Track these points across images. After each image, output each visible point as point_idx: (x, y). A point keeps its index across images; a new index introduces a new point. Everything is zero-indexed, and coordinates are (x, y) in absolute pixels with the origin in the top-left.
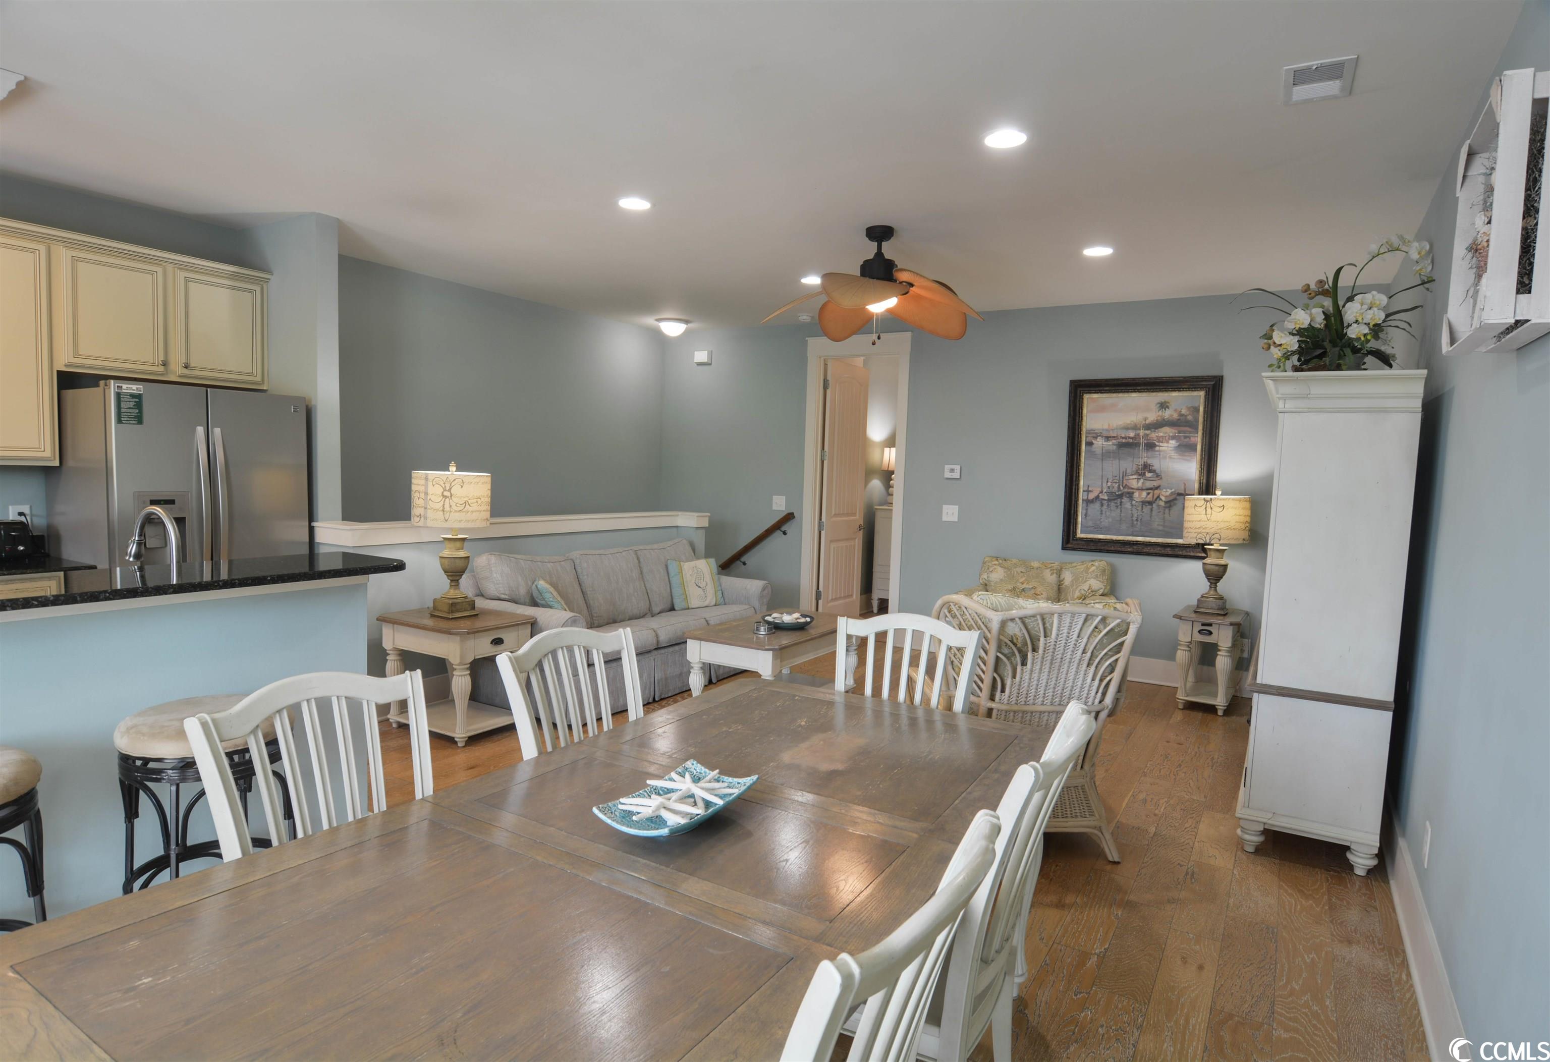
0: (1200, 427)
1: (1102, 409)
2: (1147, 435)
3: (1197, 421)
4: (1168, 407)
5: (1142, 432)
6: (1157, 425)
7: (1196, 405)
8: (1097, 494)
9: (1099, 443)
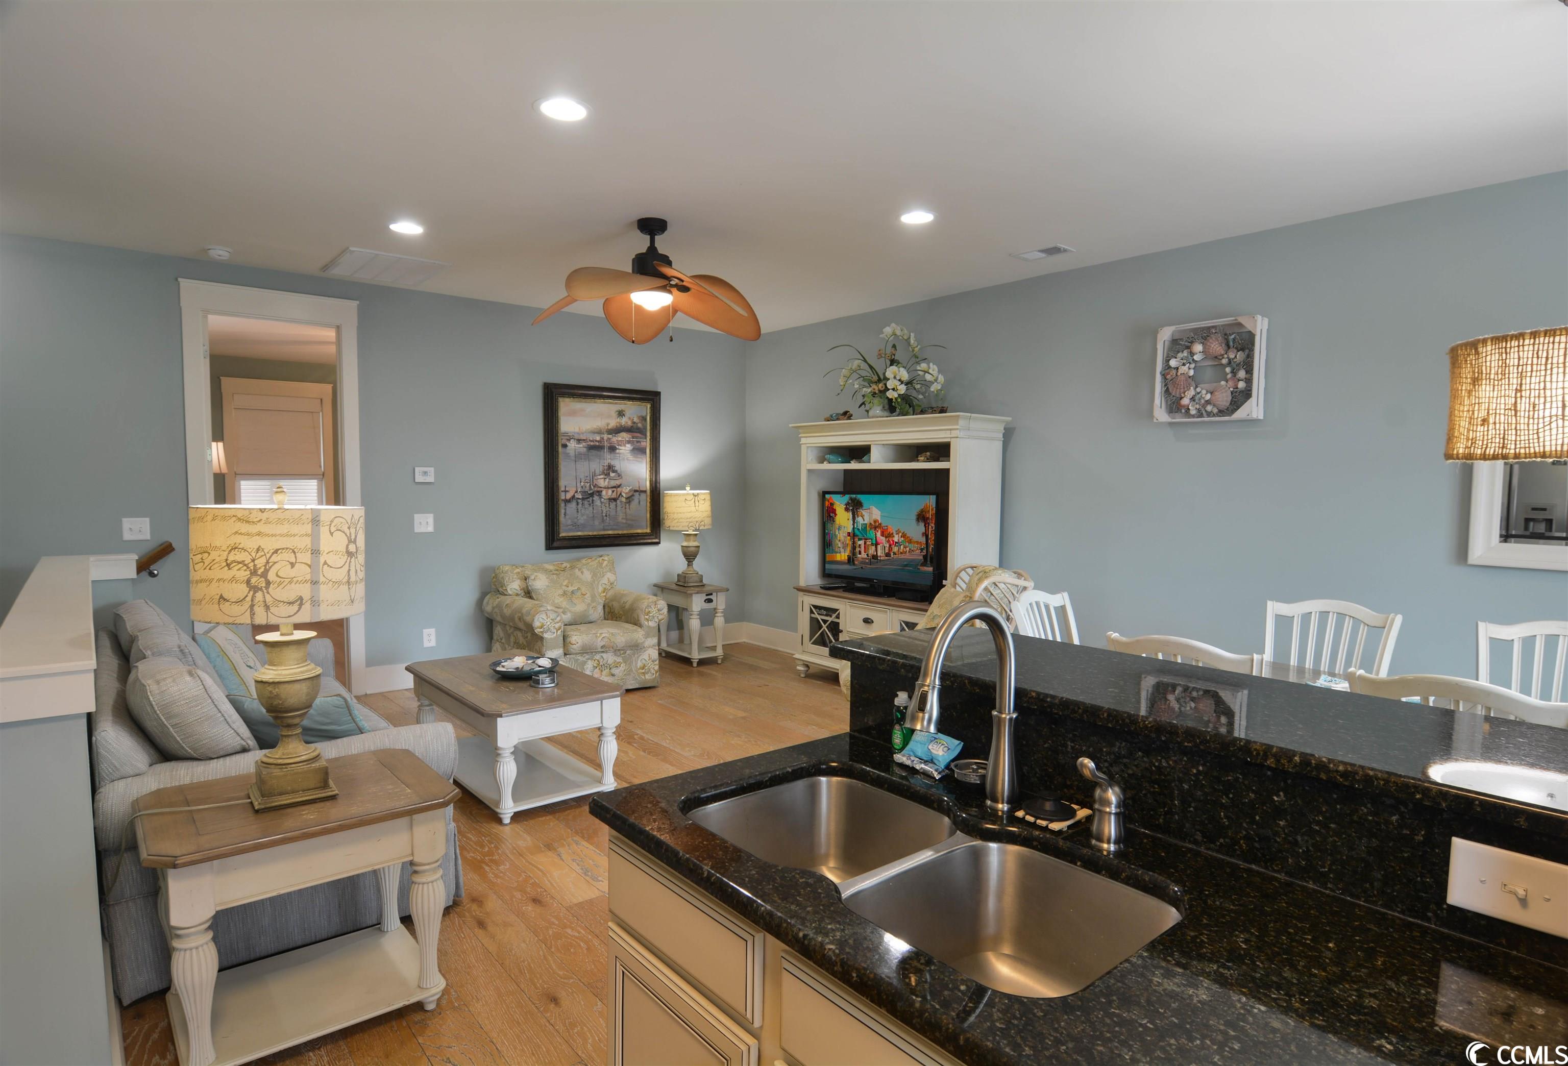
0: (648, 434)
1: (573, 413)
2: (609, 439)
3: (645, 428)
4: (624, 415)
5: (606, 436)
6: (617, 431)
7: (644, 415)
8: (572, 494)
9: (572, 445)
